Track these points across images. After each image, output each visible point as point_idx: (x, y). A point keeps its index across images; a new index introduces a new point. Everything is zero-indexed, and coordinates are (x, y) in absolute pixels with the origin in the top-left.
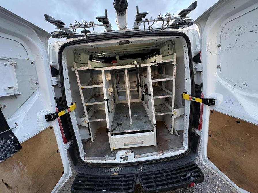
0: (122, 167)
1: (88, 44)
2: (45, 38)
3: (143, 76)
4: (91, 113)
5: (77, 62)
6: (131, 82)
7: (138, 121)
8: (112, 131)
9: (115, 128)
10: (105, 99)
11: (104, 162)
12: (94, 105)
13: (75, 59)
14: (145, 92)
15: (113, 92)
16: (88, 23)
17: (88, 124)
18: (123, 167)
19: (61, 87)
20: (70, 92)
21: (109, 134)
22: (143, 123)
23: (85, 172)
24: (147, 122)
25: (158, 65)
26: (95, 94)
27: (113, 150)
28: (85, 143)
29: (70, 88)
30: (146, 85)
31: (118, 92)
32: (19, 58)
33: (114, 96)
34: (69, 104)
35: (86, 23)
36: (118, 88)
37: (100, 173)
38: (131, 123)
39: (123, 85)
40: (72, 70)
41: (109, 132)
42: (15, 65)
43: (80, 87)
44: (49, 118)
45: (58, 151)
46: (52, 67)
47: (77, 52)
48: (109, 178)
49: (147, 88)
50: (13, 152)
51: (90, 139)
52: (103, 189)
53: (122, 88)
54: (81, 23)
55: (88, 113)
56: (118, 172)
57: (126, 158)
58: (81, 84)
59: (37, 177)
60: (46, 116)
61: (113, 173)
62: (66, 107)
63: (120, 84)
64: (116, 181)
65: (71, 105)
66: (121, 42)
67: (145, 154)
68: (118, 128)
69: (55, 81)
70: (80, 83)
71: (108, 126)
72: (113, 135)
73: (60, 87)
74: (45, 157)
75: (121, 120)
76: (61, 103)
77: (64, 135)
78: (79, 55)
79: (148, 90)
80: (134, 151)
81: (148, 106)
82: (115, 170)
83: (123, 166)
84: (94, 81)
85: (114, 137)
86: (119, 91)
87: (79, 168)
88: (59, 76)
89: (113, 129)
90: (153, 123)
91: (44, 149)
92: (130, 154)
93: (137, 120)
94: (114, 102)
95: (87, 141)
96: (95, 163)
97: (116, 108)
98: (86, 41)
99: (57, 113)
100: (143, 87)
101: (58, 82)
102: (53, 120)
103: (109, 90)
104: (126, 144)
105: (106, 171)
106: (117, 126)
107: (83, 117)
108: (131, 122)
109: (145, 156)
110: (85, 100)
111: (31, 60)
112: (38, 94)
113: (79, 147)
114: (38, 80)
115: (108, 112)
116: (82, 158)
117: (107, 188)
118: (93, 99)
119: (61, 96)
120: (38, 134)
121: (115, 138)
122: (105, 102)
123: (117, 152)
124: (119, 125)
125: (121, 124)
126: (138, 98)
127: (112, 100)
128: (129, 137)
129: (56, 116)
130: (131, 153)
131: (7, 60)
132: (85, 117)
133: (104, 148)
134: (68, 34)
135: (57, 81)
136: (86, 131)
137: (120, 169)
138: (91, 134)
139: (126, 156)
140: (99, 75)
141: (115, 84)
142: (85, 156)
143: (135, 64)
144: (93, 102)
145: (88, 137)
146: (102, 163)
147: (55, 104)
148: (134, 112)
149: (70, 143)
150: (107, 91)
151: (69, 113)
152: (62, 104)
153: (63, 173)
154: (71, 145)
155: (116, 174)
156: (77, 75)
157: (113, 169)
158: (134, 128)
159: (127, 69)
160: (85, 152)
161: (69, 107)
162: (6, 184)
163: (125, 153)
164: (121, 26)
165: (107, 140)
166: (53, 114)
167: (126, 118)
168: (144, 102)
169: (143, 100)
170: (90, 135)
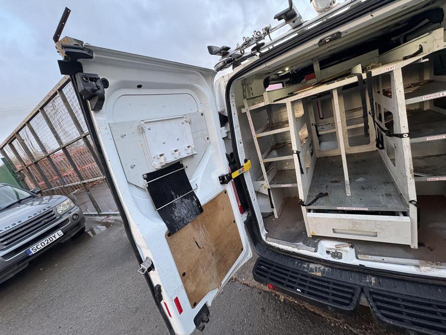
0: (329, 267)
1: (263, 66)
2: (211, 77)
3: (381, 93)
4: (273, 174)
5: (248, 98)
6: (349, 111)
7: (365, 190)
8: (309, 205)
9: (315, 200)
10: (295, 152)
11: (296, 250)
12: (276, 161)
13: (245, 94)
14: (386, 129)
15: (310, 138)
16: (262, 33)
17: (269, 190)
18: (332, 268)
19: (232, 139)
20: (242, 144)
21: (304, 209)
22: (378, 196)
23: (268, 256)
24: (390, 195)
25: (427, 60)
26: (277, 144)
27: (313, 236)
28: (267, 217)
29: (241, 139)
30: (388, 114)
31: (319, 136)
32: (191, 112)
33: (311, 144)
34: (242, 162)
35: (258, 34)
36: (318, 128)
37: (289, 264)
38: (348, 195)
39: (329, 120)
40: (243, 112)
41: (304, 205)
42: (189, 121)
43: (255, 136)
44: (223, 180)
45: (234, 222)
46: (219, 113)
47: (247, 82)
48: (307, 276)
49: (393, 121)
50: (197, 214)
51: (273, 213)
52: (297, 288)
53: (328, 126)
54: (251, 37)
55: (268, 174)
56: (323, 272)
57: (336, 255)
58: (256, 130)
59: (218, 245)
60: (219, 177)
61: (312, 270)
62: (240, 167)
63: (323, 118)
64: (319, 285)
65: (245, 163)
66: (323, 41)
67: (382, 258)
68: (320, 200)
69: (224, 131)
70: (254, 129)
71: (302, 196)
72: (312, 211)
73: (230, 139)
74: (223, 226)
75: (326, 188)
76: (233, 160)
77: (239, 202)
78: (250, 86)
79: (394, 125)
80: (356, 246)
81: (393, 160)
82: (316, 268)
83: (332, 266)
84: (274, 122)
85: (312, 215)
86: (320, 133)
87: (260, 250)
88: (228, 125)
89: (310, 201)
90: (408, 198)
91: (221, 216)
92: (346, 251)
93: (363, 189)
94: (312, 154)
95: (269, 216)
96: (282, 249)
97: (315, 166)
98: (259, 64)
99: (230, 174)
100: (380, 119)
101: (227, 133)
102: (227, 183)
103: (300, 133)
104: (337, 231)
105: (301, 265)
106: (317, 198)
107: (260, 180)
108: (349, 193)
109: (383, 261)
110: (262, 154)
111: (201, 111)
112: (211, 151)
113: (259, 223)
114: (208, 134)
115: (300, 172)
116: (264, 238)
117: (303, 288)
118: (275, 153)
119: (232, 151)
120: (214, 198)
121: (315, 218)
122: (295, 156)
123: (319, 241)
124: (321, 195)
125: (327, 194)
126: (368, 142)
127: (308, 152)
128: (344, 219)
129: (229, 177)
130: (348, 248)
131: (183, 117)
132: (263, 179)
133: (296, 231)
134: (234, 59)
135: (226, 131)
136: (267, 201)
137: (326, 268)
138: (274, 206)
139: (337, 251)
140: (282, 111)
141: (313, 121)
142: (267, 236)
143: (356, 75)
144: (274, 157)
145: (269, 210)
146: (294, 252)
147: (226, 162)
148: (357, 174)
149: (247, 215)
150: (298, 136)
151: (243, 174)
152: (234, 162)
153: (242, 249)
154: (248, 217)
155: (319, 274)
156: (250, 119)
157: (312, 266)
158: (355, 203)
159: (338, 89)
160: (267, 231)
161: (243, 166)
162: (196, 243)
163: (336, 245)
164: (322, 6)
165: (301, 218)
166: (227, 175)
167: (336, 184)
168: (383, 153)
169: (383, 148)
170: (272, 207)
